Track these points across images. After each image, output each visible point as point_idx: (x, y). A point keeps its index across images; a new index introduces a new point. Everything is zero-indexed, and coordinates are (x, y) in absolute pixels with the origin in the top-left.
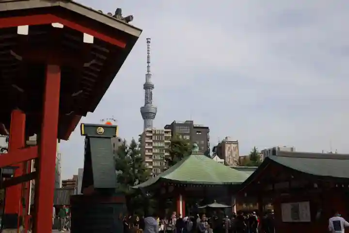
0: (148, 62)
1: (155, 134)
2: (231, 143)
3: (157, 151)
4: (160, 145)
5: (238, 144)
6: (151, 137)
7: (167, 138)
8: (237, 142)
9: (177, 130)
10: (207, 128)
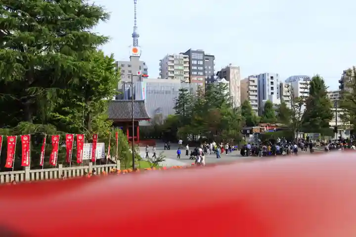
0: (135, 18)
1: (176, 59)
2: (234, 68)
3: (177, 73)
4: (180, 68)
5: (239, 69)
6: (173, 61)
7: (185, 62)
8: (239, 67)
9: (193, 56)
10: (213, 56)
